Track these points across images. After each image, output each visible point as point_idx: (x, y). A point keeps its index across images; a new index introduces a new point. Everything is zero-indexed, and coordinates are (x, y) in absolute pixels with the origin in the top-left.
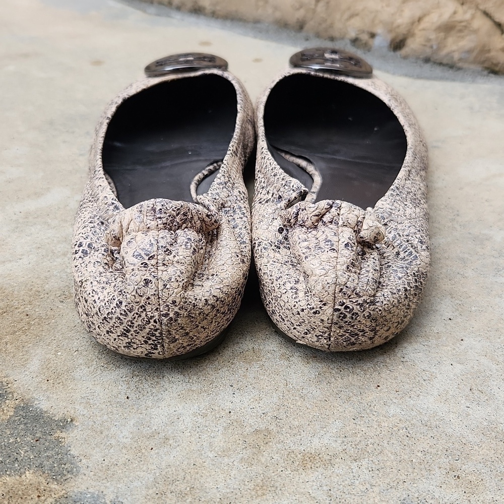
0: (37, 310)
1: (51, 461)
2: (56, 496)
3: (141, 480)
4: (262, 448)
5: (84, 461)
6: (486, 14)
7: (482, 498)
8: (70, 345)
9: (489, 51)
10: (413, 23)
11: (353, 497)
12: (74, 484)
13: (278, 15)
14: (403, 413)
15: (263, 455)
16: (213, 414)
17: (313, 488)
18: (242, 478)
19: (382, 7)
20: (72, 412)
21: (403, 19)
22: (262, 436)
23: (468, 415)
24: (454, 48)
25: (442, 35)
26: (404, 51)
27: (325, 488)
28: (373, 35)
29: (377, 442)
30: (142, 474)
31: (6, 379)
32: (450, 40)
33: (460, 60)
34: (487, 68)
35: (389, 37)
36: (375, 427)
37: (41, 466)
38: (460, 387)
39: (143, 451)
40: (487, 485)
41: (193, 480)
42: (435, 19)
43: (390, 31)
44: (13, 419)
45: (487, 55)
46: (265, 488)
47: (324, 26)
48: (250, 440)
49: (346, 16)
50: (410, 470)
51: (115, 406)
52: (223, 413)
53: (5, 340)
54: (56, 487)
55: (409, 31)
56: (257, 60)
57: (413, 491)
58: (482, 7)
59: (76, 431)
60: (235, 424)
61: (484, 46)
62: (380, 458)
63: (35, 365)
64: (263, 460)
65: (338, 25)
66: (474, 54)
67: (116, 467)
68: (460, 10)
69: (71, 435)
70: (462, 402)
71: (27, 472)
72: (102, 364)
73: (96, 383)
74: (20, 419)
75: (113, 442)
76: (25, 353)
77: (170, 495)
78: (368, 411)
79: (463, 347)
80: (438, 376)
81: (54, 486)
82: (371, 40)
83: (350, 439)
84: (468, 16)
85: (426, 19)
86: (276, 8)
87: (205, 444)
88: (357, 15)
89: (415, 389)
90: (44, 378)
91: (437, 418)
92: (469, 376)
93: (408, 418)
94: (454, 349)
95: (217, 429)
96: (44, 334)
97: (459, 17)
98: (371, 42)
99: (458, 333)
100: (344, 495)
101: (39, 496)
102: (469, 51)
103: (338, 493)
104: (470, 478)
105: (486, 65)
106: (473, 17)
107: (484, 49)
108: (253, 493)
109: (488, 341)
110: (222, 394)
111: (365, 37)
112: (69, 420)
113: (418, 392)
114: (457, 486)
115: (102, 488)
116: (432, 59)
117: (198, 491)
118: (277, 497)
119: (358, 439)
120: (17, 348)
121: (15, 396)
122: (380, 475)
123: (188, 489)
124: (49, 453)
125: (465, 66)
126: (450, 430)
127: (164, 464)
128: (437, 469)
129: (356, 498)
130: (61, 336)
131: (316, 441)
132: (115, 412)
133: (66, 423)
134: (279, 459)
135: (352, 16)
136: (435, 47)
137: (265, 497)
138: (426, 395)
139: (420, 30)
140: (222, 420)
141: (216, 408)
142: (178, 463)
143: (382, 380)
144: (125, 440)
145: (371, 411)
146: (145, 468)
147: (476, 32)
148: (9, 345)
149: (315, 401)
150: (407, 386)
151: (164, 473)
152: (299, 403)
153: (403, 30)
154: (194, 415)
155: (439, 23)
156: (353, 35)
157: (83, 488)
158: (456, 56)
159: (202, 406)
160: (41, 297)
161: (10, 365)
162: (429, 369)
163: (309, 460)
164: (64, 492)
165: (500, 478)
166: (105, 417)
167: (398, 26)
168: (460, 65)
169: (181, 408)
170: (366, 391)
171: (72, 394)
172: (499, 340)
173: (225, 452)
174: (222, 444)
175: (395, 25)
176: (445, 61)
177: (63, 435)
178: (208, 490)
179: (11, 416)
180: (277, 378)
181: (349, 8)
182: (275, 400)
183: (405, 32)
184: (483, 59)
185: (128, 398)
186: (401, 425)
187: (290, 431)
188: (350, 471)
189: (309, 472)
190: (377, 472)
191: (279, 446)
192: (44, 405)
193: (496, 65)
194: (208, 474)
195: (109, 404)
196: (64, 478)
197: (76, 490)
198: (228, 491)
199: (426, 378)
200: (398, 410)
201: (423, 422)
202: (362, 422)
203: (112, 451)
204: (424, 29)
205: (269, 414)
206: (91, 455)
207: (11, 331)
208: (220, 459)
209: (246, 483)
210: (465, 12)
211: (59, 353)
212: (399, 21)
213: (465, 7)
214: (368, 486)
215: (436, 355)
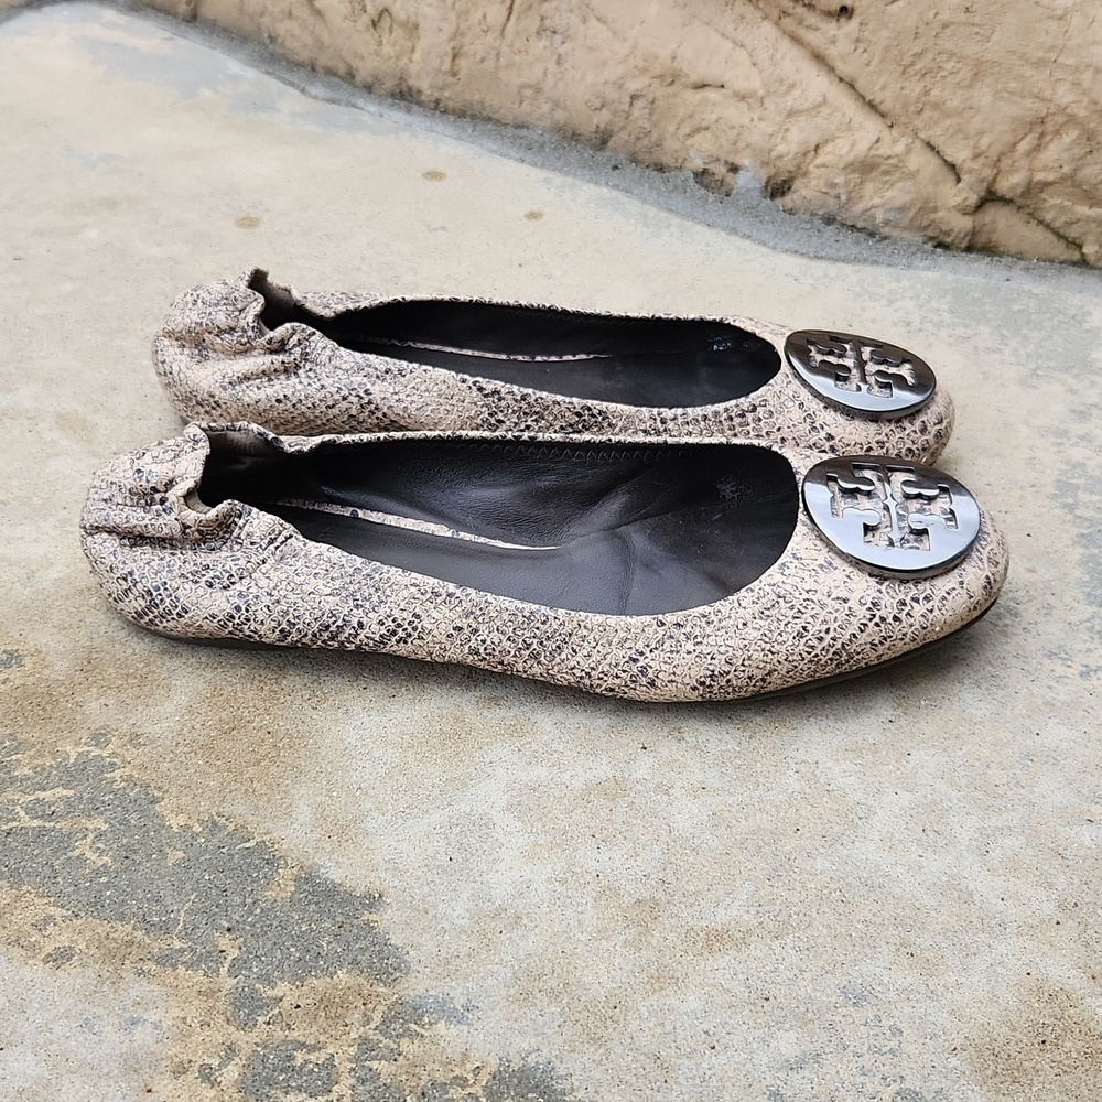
0: (281, 724)
1: (367, 955)
2: (388, 1002)
3: (495, 975)
4: (650, 925)
5: (412, 953)
6: (930, 146)
7: (943, 981)
8: (347, 780)
9: (935, 210)
10: (805, 154)
11: (779, 987)
12: (406, 986)
13: (560, 115)
14: (834, 868)
15: (652, 936)
16: (575, 878)
17: (726, 977)
18: (630, 967)
19: (752, 120)
20: (378, 883)
21: (788, 147)
22: (647, 908)
23: (920, 868)
24: (877, 201)
25: (855, 177)
26: (789, 200)
27: (740, 976)
28: (734, 169)
29: (803, 911)
30: (496, 967)
31: (268, 837)
32: (869, 187)
33: (887, 223)
34: (931, 239)
35: (764, 174)
36: (799, 889)
37: (354, 962)
38: (909, 826)
39: (490, 936)
40: (949, 964)
41: (565, 974)
42: (842, 150)
43: (765, 164)
44: (297, 896)
45: (932, 216)
46: (662, 979)
47: (645, 141)
48: (632, 914)
49: (685, 130)
50: (850, 948)
51: (435, 871)
52: (588, 878)
53: (247, 775)
54: (384, 989)
55: (799, 167)
56: (533, 216)
57: (855, 975)
58: (922, 135)
59: (390, 911)
60: (608, 892)
61: (927, 201)
62: (809, 933)
63: (303, 813)
64: (654, 942)
65: (671, 144)
66: (911, 214)
67: (458, 960)
68: (887, 135)
69: (385, 917)
70: (913, 849)
71: (339, 972)
72: (402, 809)
73: (400, 838)
74: (306, 897)
75: (446, 924)
76: (283, 795)
77: (538, 995)
78: (787, 867)
79: (911, 766)
80: (878, 811)
81: (381, 989)
82: (731, 174)
83: (767, 908)
84: (899, 148)
85: (829, 148)
86: (556, 104)
87: (571, 922)
88: (707, 128)
89: (847, 832)
90: (323, 833)
91: (881, 873)
92: (920, 810)
93: (842, 875)
94: (898, 769)
95: (584, 902)
96: (303, 763)
97: (883, 150)
98: (730, 177)
99: (903, 744)
100: (766, 985)
101: (364, 1004)
102: (902, 209)
103: (759, 982)
104: (926, 955)
105: (930, 233)
106: (909, 150)
107: (927, 206)
108: (648, 987)
109: (945, 754)
110: (583, 849)
111: (720, 170)
112: (377, 895)
113: (853, 837)
114: (911, 966)
115: (446, 990)
116: (838, 218)
117: (574, 988)
118: (679, 992)
119: (777, 908)
120: (270, 787)
121: (289, 863)
122: (811, 956)
123: (561, 985)
124: (362, 944)
125: (895, 233)
126: (898, 890)
127: (522, 954)
128: (884, 945)
129: (782, 988)
130: (330, 765)
131: (721, 912)
132: (438, 881)
133: (373, 901)
134: (675, 939)
135: (697, 131)
136: (843, 198)
137: (663, 992)
138: (863, 840)
139: (817, 167)
140: (589, 888)
141: (578, 870)
142: (541, 951)
143: (802, 820)
144: (461, 921)
145: (791, 866)
146: (497, 960)
147: (912, 175)
148: (255, 782)
149: (713, 854)
150: (836, 828)
151: (524, 965)
152: (691, 859)
153: (787, 165)
154: (549, 881)
155: (851, 157)
156: (699, 164)
157: (420, 990)
158: (880, 216)
159: (558, 868)
160: (281, 701)
161: (268, 815)
162: (865, 802)
163: (716, 940)
164: (396, 996)
165: (965, 954)
166: (426, 889)
167: (780, 157)
168: (886, 231)
169: (528, 871)
170: (782, 838)
171: (370, 856)
172: (960, 753)
173: (602, 934)
174: (595, 922)
175: (774, 154)
176: (860, 224)
177: (373, 917)
178: (588, 987)
179: (293, 893)
180: (656, 822)
181: (691, 116)
182: (658, 855)
183: (793, 169)
184: (925, 223)
185: (451, 859)
186: (833, 886)
187: (684, 900)
188: (771, 952)
189: (718, 955)
190: (807, 952)
191: (673, 921)
192: (336, 875)
193: (948, 234)
194: (584, 965)
195: (426, 869)
196: (393, 978)
197: (411, 993)
198: (614, 986)
199: (862, 815)
200: (828, 865)
201: (862, 880)
202: (780, 884)
203: (447, 937)
204: (824, 166)
205: (652, 876)
206: (420, 944)
207: (253, 761)
208: (596, 944)
209: (637, 975)
210: (895, 141)
211: (334, 794)
212: (782, 148)
213: (894, 131)
214: (796, 972)
215: (873, 779)
